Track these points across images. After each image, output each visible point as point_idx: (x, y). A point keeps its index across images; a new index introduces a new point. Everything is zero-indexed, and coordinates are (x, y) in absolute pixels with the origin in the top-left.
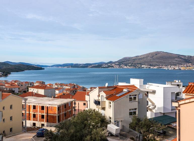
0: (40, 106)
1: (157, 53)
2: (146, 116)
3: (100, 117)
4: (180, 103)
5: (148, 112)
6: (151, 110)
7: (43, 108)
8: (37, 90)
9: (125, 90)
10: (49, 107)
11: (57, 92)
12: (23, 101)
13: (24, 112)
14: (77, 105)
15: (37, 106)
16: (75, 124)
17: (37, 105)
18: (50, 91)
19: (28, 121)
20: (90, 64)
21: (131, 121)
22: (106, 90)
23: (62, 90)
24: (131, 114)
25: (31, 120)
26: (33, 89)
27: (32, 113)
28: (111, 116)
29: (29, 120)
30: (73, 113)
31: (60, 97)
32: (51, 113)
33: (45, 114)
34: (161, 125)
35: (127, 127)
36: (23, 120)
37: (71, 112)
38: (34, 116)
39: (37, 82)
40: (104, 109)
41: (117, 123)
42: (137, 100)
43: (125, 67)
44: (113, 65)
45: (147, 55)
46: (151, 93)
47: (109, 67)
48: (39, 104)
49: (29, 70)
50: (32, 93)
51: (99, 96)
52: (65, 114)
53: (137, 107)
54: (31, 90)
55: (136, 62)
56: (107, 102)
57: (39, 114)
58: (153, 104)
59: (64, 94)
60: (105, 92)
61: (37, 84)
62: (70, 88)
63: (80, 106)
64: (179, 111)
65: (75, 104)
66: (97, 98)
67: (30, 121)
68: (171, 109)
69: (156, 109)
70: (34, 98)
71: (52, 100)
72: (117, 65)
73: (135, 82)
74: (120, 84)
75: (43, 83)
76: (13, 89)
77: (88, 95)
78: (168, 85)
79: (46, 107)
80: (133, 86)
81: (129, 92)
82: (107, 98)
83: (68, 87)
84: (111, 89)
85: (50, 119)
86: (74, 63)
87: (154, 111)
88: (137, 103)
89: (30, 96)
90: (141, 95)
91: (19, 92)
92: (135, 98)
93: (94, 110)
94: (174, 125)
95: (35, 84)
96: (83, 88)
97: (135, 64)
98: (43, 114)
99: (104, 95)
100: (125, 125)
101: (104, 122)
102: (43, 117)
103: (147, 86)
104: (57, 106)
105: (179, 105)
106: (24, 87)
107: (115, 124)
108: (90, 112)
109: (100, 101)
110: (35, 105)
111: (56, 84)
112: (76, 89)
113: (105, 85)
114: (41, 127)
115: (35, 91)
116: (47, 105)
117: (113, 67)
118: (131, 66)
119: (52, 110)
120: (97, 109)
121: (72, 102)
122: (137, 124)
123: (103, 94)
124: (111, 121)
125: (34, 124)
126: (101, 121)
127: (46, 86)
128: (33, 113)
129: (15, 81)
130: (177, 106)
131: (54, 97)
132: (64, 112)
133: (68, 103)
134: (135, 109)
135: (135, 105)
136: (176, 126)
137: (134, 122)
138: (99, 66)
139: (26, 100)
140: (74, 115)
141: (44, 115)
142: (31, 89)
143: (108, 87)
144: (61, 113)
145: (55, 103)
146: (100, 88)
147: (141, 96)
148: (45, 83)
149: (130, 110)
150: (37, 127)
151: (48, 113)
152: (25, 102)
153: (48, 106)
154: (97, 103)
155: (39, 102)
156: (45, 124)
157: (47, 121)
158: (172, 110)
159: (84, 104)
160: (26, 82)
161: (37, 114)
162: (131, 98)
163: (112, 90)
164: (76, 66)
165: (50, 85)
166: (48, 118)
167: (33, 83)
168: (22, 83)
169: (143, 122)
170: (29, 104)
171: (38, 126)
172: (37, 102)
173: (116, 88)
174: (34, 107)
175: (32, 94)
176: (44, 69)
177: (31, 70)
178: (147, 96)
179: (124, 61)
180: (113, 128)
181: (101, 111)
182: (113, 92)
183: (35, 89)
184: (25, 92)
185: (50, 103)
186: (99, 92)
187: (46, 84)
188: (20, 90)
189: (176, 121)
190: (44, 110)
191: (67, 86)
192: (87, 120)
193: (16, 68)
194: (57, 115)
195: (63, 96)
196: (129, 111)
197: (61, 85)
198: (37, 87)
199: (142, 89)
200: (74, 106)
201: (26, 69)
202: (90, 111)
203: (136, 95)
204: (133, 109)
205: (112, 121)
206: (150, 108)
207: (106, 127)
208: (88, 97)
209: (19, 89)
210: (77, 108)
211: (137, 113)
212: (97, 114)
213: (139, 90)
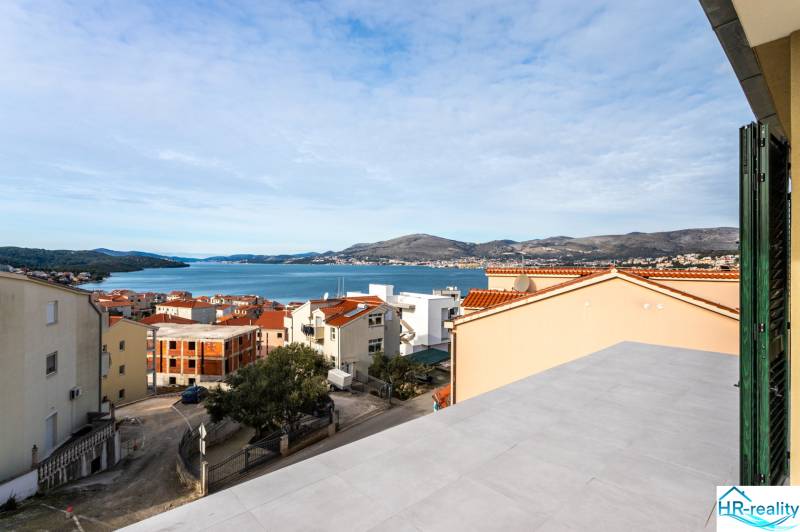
0: (185, 343)
1: (416, 238)
2: (398, 352)
3: (314, 357)
4: (457, 322)
5: (401, 346)
6: (406, 341)
7: (192, 345)
8: (175, 309)
9: (361, 306)
10: (207, 344)
11: (220, 313)
12: (150, 333)
13: (152, 356)
14: (264, 338)
15: (180, 342)
16: (268, 371)
17: (180, 339)
18: (204, 310)
19: (158, 375)
20: (288, 257)
21: (373, 362)
22: (325, 305)
23: (229, 309)
24: (371, 349)
25: (165, 372)
26: (165, 308)
27: (167, 357)
28: (336, 355)
29: (161, 371)
30: (257, 353)
31: (227, 323)
32: (209, 354)
33: (196, 358)
34: (425, 366)
35: (365, 373)
36: (149, 371)
37: (252, 352)
38: (173, 363)
39: (174, 293)
40: (321, 341)
41: (345, 367)
42: (383, 323)
43: (358, 263)
44: (335, 258)
45: (399, 242)
46: (406, 309)
47: (326, 261)
48: (183, 337)
49: (155, 267)
50: (166, 315)
51: (311, 317)
52: (241, 357)
53: (382, 336)
54: (161, 310)
55: (380, 252)
56: (328, 328)
57: (183, 358)
58: (410, 330)
59: (235, 317)
60: (323, 309)
61: (174, 298)
62: (247, 304)
63: (270, 339)
64: (455, 335)
65: (260, 335)
66: (307, 323)
67: (163, 374)
68: (440, 337)
69: (415, 338)
70: (173, 327)
71: (213, 329)
72: (341, 258)
73: (379, 291)
74: (350, 294)
75: (188, 295)
76: (120, 310)
77: (290, 316)
78: (436, 296)
79: (199, 343)
80: (375, 298)
81: (368, 308)
82: (328, 322)
83: (243, 303)
84: (334, 304)
85: (208, 368)
86: (256, 253)
87: (412, 343)
88: (382, 329)
89: (161, 321)
90: (390, 313)
91: (132, 314)
92: (379, 320)
93: (302, 345)
94: (447, 365)
95: (169, 299)
96: (275, 304)
97: (377, 257)
98: (192, 358)
99: (322, 315)
100: (360, 369)
101: (321, 366)
102: (192, 363)
103: (399, 297)
104: (223, 342)
105: (455, 326)
106: (143, 305)
107: (342, 369)
108: (294, 349)
109: (314, 326)
110: (174, 340)
111: (217, 297)
112: (260, 307)
113: (322, 297)
114: (187, 384)
115: (172, 311)
116: (202, 341)
117: (334, 261)
118: (369, 260)
119: (212, 350)
120: (307, 344)
121: (254, 332)
122: (382, 366)
123: (319, 313)
124: (334, 365)
125: (173, 380)
126: (316, 364)
127: (195, 301)
128: (170, 357)
129: (122, 293)
130: (452, 327)
131: (214, 324)
132: (238, 353)
133: (245, 335)
134: (380, 340)
135: (378, 332)
136: (449, 367)
137: (378, 363)
138: (307, 259)
139: (155, 330)
140: (259, 357)
141: (194, 361)
142: (162, 307)
143: (329, 300)
144: (233, 355)
145: (218, 335)
146: (313, 303)
147: (389, 316)
148: (191, 295)
149: (370, 341)
150: (180, 386)
151: (203, 356)
152: (154, 336)
153: (204, 341)
154: (308, 330)
155: (184, 334)
156: (198, 377)
157: (202, 372)
158: (443, 339)
159: (280, 335)
160: (148, 294)
161: (179, 360)
162: (370, 321)
163: (336, 306)
164: (260, 259)
165: (203, 298)
166: (204, 366)
167: (165, 296)
168: (139, 295)
169: (393, 362)
170: (160, 339)
171: (182, 384)
172: (178, 335)
173: (343, 302)
174: (173, 345)
175: (165, 318)
176: (188, 266)
177: (158, 267)
178: (400, 315)
179: (356, 252)
180: (338, 376)
181: (316, 347)
182: (339, 310)
183: (170, 308)
184: (147, 314)
185: (208, 334)
186: (312, 310)
187: (193, 297)
188: (135, 310)
189: (450, 358)
190: (194, 349)
191: (240, 300)
192: (287, 364)
193: (123, 264)
194: (223, 359)
195: (234, 321)
196: (367, 345)
197: (228, 298)
198: (175, 304)
199: (390, 304)
200: (258, 339)
201: (147, 267)
202: (293, 347)
203: (380, 315)
204: (375, 341)
205: (336, 364)
206: (405, 337)
207: (326, 375)
208: (290, 320)
209: (133, 308)
210: (264, 344)
211: (382, 346)
212: (309, 352)
213: (385, 305)
